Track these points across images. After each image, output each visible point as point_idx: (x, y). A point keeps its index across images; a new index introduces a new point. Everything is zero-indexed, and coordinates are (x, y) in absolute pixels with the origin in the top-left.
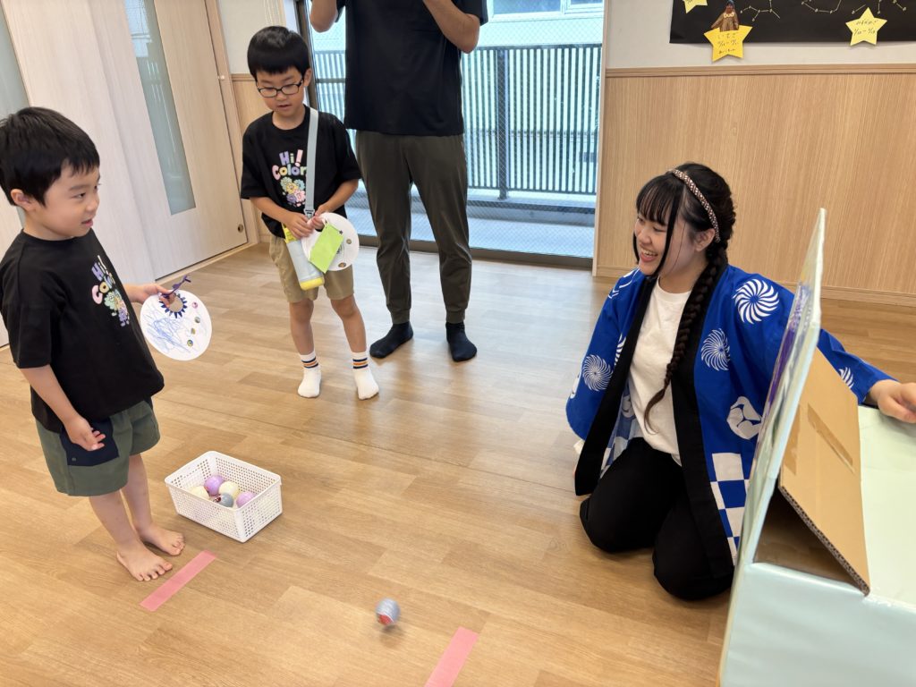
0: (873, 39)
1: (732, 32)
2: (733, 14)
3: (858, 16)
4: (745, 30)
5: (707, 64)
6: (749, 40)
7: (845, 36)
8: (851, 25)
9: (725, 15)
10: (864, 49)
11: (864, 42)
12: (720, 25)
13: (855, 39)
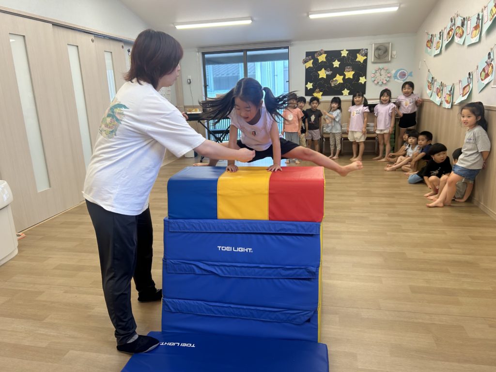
1: (318, 94)
3: (343, 90)
6: (322, 95)
7: (342, 94)
11: (346, 95)
12: (316, 92)
13: (344, 95)
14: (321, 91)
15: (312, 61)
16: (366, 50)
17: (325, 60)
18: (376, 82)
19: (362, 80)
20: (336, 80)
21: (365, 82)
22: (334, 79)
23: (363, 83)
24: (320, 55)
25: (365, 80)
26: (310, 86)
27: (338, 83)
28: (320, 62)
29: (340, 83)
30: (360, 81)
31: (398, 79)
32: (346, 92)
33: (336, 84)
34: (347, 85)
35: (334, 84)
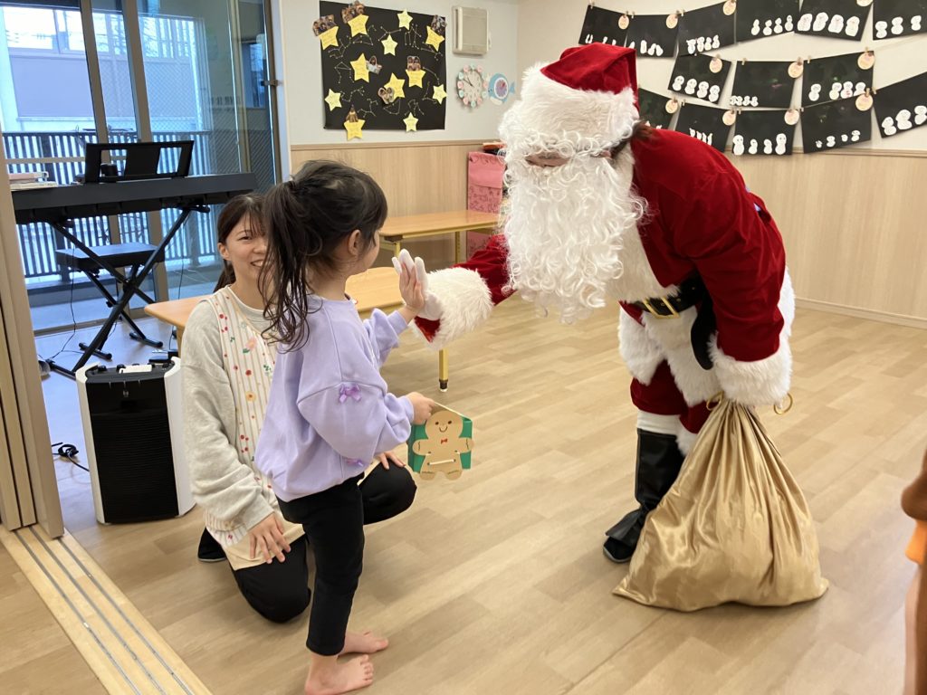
0: (415, 129)
1: (355, 123)
2: (354, 113)
3: (407, 116)
4: (361, 122)
5: (346, 142)
6: (364, 128)
7: (403, 127)
8: (405, 121)
9: (351, 113)
10: (411, 133)
11: (412, 130)
12: (349, 119)
13: (408, 129)
14: (360, 116)
15: (336, 28)
16: (442, 20)
17: (365, 33)
18: (466, 101)
19: (439, 94)
20: (390, 90)
21: (444, 99)
22: (387, 86)
23: (440, 102)
24: (354, 16)
25: (444, 95)
26: (334, 100)
27: (395, 97)
28: (353, 35)
29: (398, 98)
30: (434, 97)
31: (496, 97)
32: (411, 121)
33: (392, 101)
34: (412, 104)
35: (388, 100)
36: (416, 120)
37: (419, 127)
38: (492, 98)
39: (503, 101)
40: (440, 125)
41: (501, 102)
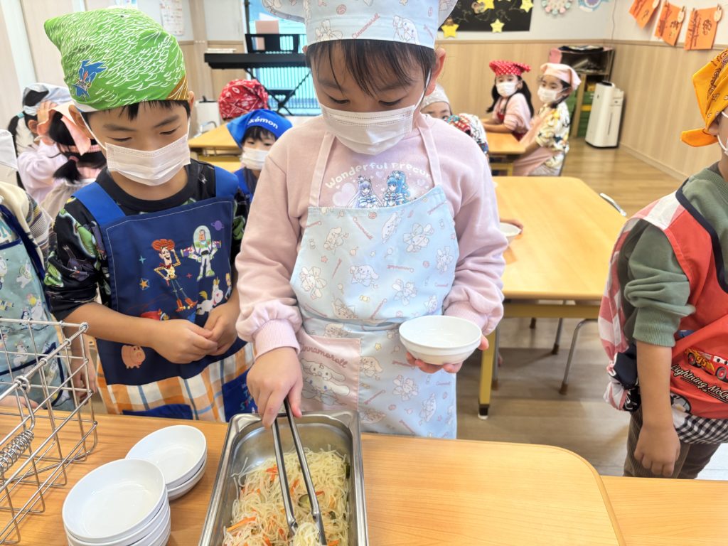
0: (500, 30)
1: (451, 27)
2: (451, 20)
3: (494, 22)
4: (456, 26)
5: (443, 39)
6: (458, 30)
7: (490, 29)
8: (493, 25)
9: (448, 20)
10: (497, 34)
11: (497, 32)
12: (447, 24)
13: (494, 30)
14: (455, 22)
18: (548, 9)
19: (526, 5)
20: (482, 4)
21: (531, 9)
22: (479, 1)
23: (527, 10)
25: (531, 6)
27: (486, 8)
29: (488, 9)
30: (522, 7)
31: (585, 6)
32: (497, 25)
33: (482, 11)
34: (500, 13)
35: (479, 11)
36: (502, 25)
37: (504, 29)
38: (582, 7)
39: (594, 9)
40: (526, 27)
41: (591, 10)
